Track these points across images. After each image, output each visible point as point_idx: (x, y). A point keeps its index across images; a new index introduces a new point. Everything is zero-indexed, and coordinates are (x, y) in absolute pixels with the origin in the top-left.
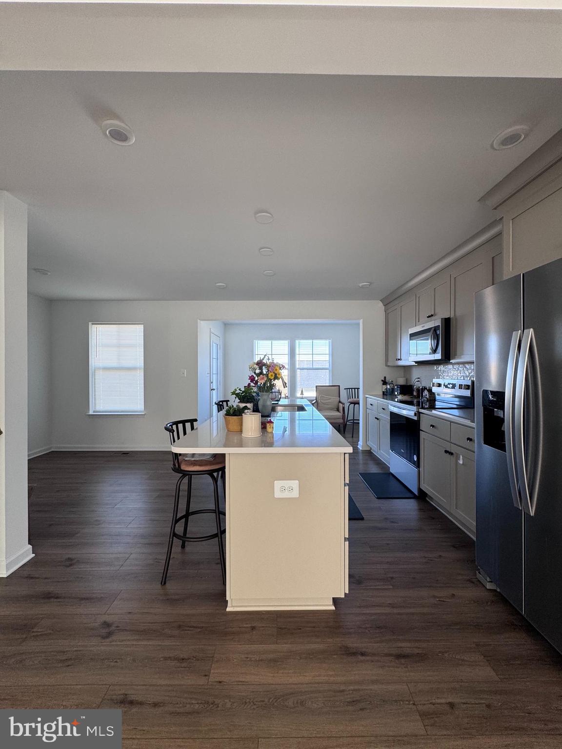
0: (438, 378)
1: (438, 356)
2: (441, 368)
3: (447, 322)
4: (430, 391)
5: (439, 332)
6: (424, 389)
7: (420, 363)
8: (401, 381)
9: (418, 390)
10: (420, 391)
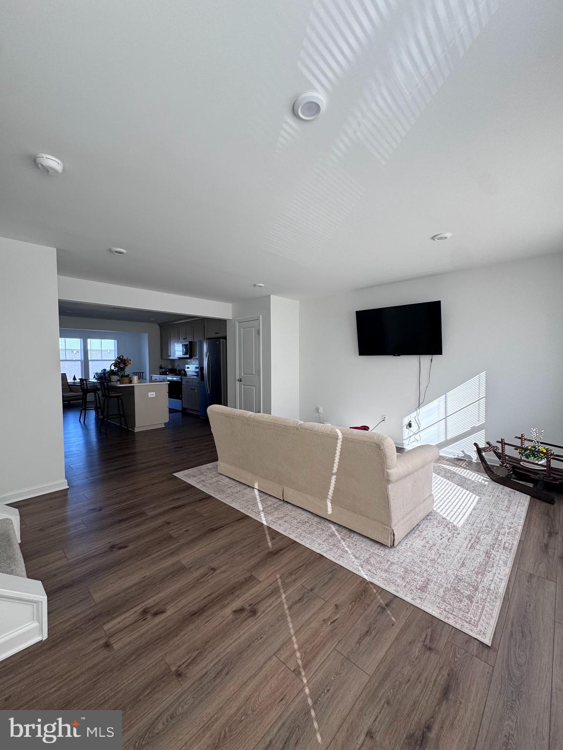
0: (188, 364)
1: (188, 356)
2: (189, 360)
3: (191, 343)
4: (184, 370)
5: (188, 346)
6: (181, 371)
7: (180, 358)
8: (170, 367)
9: (179, 370)
10: (180, 371)
